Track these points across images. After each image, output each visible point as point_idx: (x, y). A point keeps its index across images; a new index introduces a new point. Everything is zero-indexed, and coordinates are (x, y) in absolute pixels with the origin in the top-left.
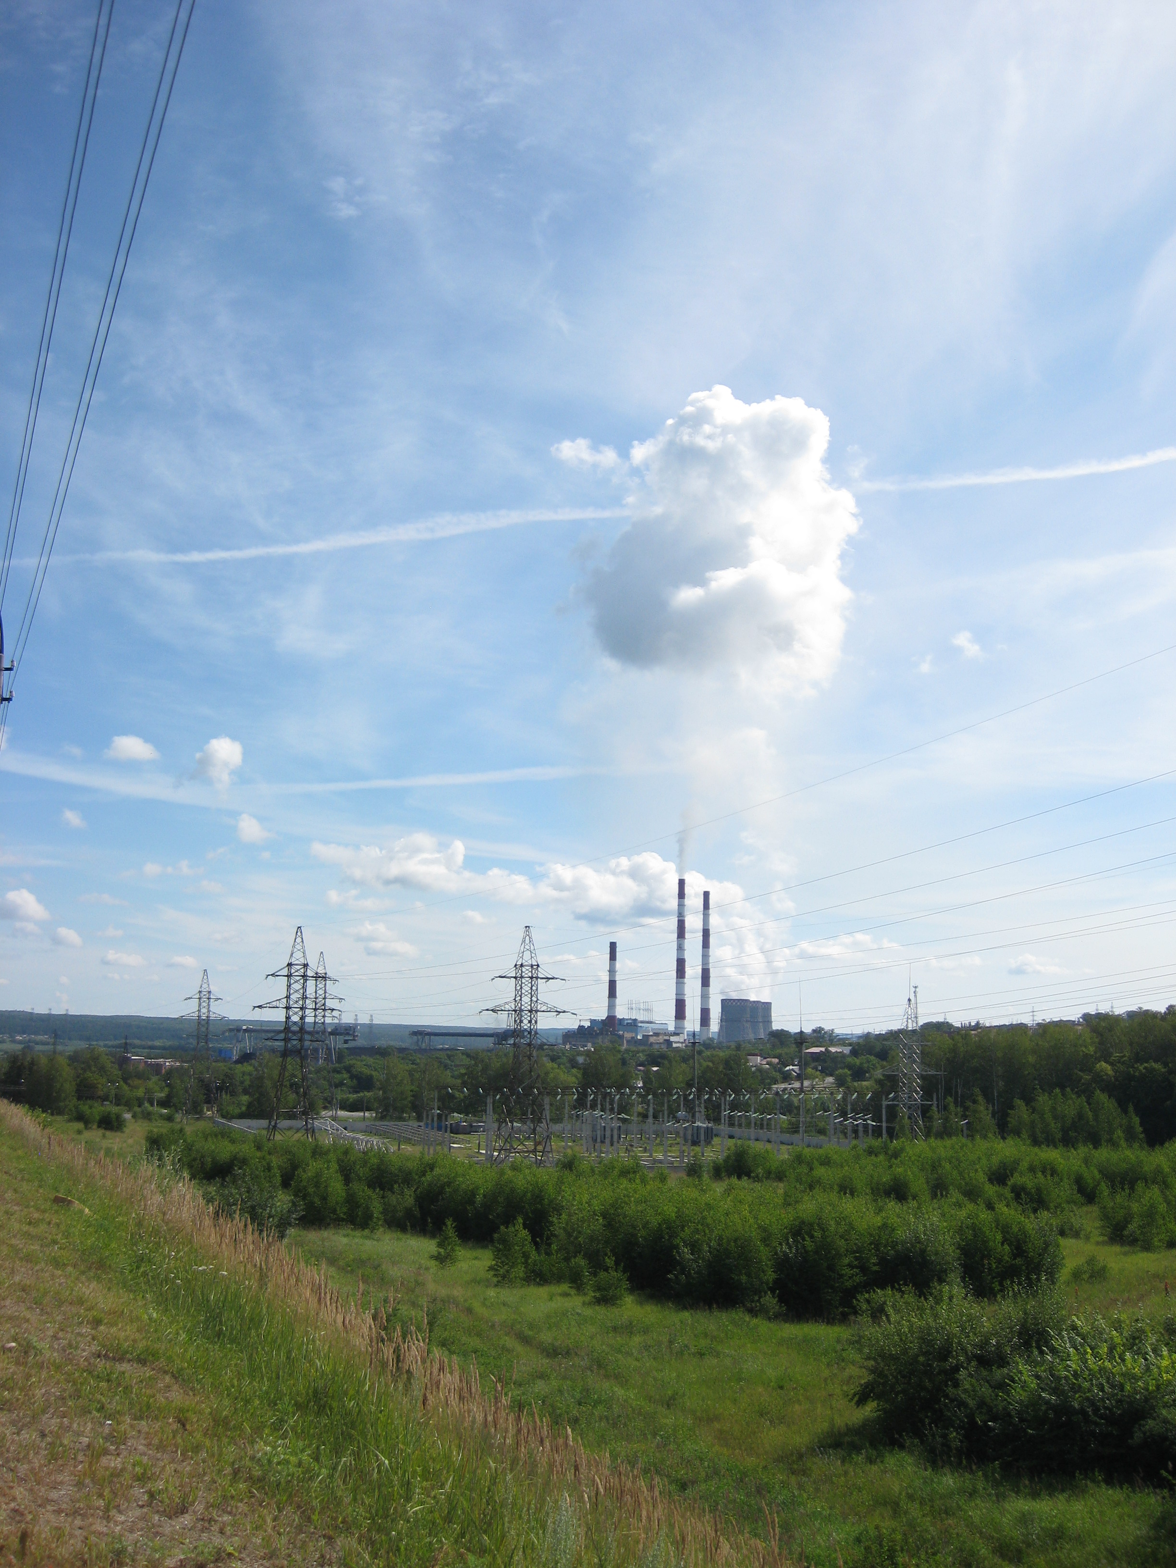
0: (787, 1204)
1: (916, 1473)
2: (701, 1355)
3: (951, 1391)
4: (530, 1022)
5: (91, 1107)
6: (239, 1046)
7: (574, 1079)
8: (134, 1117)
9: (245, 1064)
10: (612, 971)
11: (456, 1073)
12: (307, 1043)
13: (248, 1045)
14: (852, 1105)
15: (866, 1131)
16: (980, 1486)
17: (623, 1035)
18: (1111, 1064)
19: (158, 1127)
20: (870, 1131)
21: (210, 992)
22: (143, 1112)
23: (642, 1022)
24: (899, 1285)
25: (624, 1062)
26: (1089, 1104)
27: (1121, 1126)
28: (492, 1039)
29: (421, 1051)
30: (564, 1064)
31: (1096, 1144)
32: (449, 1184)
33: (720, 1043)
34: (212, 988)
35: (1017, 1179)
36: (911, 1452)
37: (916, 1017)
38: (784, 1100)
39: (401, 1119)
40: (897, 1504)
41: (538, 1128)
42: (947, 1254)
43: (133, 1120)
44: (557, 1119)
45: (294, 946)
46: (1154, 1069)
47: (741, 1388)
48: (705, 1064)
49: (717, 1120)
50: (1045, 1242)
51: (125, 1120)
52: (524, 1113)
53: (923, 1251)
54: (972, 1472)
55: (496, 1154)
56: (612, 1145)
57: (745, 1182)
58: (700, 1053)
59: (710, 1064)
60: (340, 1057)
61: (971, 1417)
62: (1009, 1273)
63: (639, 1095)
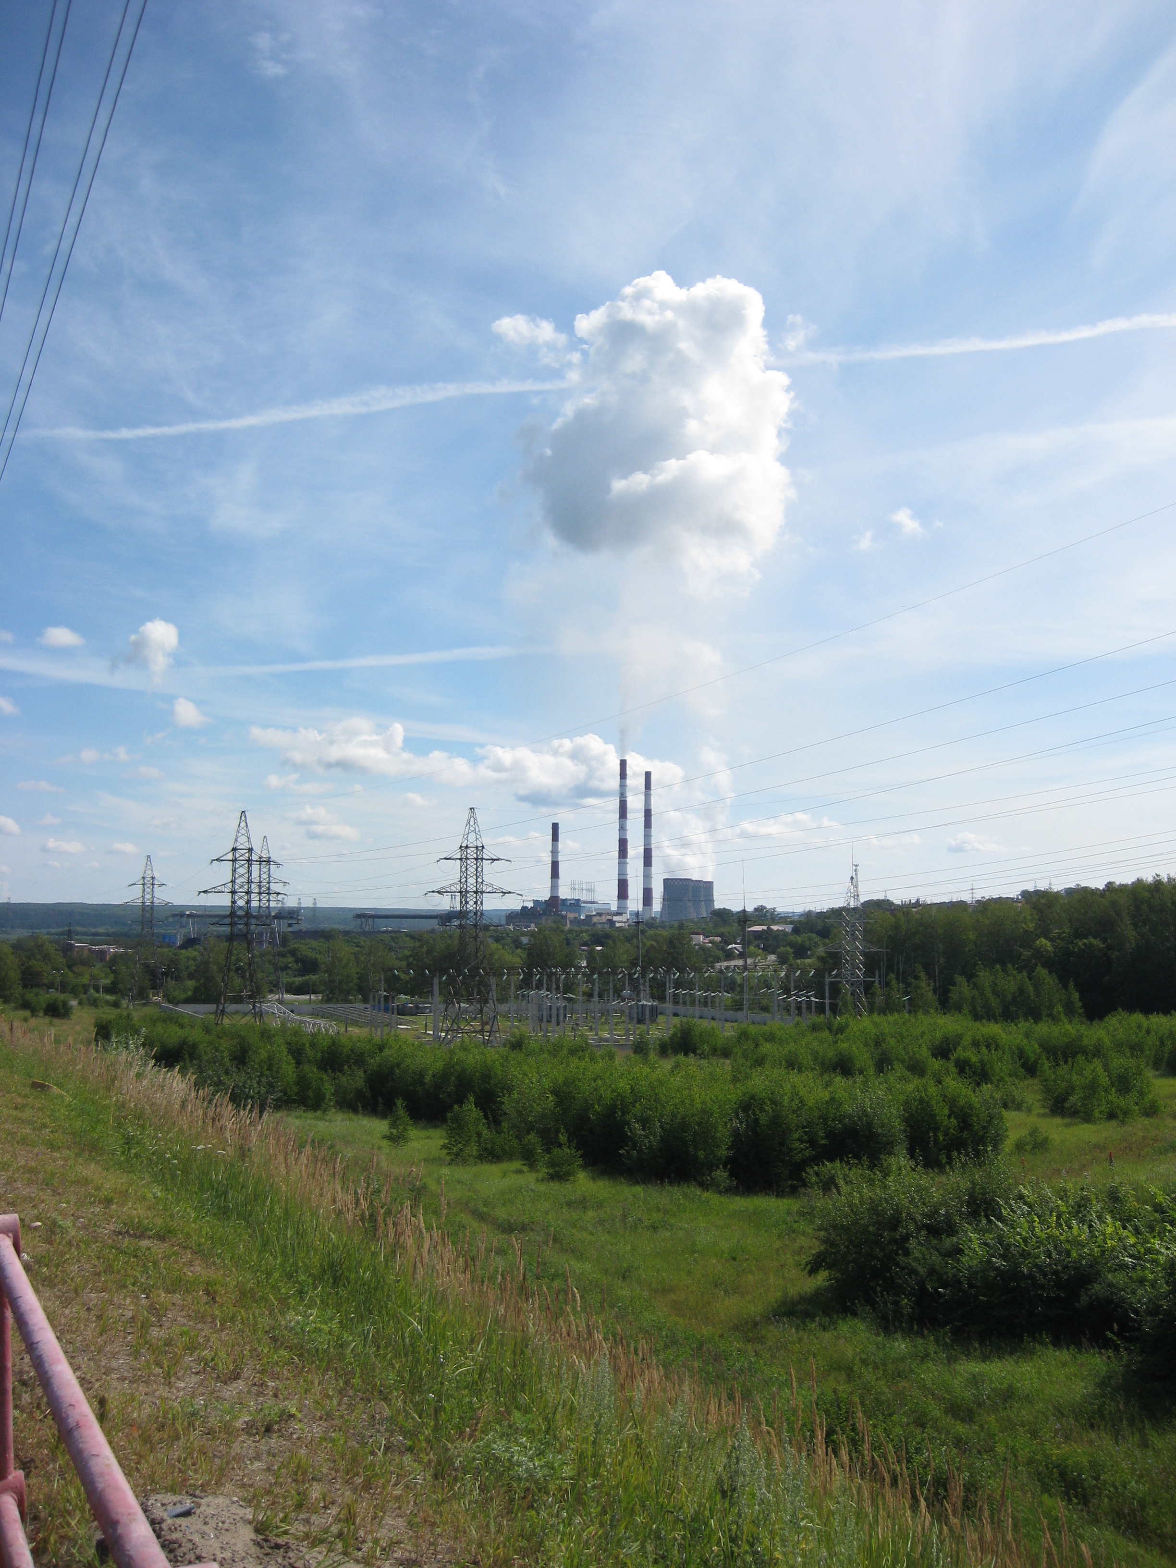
0: (735, 1080)
1: (868, 1339)
2: (655, 1228)
3: (901, 1259)
4: (476, 903)
5: (36, 995)
6: (183, 931)
7: (518, 960)
8: (80, 1003)
9: (190, 949)
10: (555, 852)
11: (400, 955)
12: (253, 927)
13: (192, 930)
14: (795, 982)
15: (809, 1008)
16: (932, 1348)
17: (566, 916)
18: (1051, 940)
19: (105, 1013)
20: (813, 1008)
21: (153, 878)
22: (88, 999)
23: (585, 902)
24: (848, 1158)
25: (568, 942)
26: (1030, 979)
27: (1061, 1001)
28: (436, 921)
29: (364, 933)
30: (508, 945)
31: (1037, 1019)
32: (398, 1065)
33: (663, 922)
34: (156, 875)
35: (960, 1053)
36: (864, 1319)
37: (858, 895)
38: (726, 978)
39: (348, 1001)
40: (851, 1369)
41: (485, 1009)
42: (893, 1127)
43: (79, 1007)
44: (502, 1000)
45: (238, 831)
46: (1091, 945)
47: (695, 1260)
48: (649, 943)
49: (662, 998)
50: (989, 1115)
51: (71, 1008)
52: (470, 994)
53: (870, 1125)
54: (923, 1337)
55: (443, 1034)
56: (558, 1024)
57: (691, 1059)
58: (643, 932)
59: (654, 943)
60: (285, 940)
61: (922, 1284)
62: (956, 1144)
63: (584, 974)
